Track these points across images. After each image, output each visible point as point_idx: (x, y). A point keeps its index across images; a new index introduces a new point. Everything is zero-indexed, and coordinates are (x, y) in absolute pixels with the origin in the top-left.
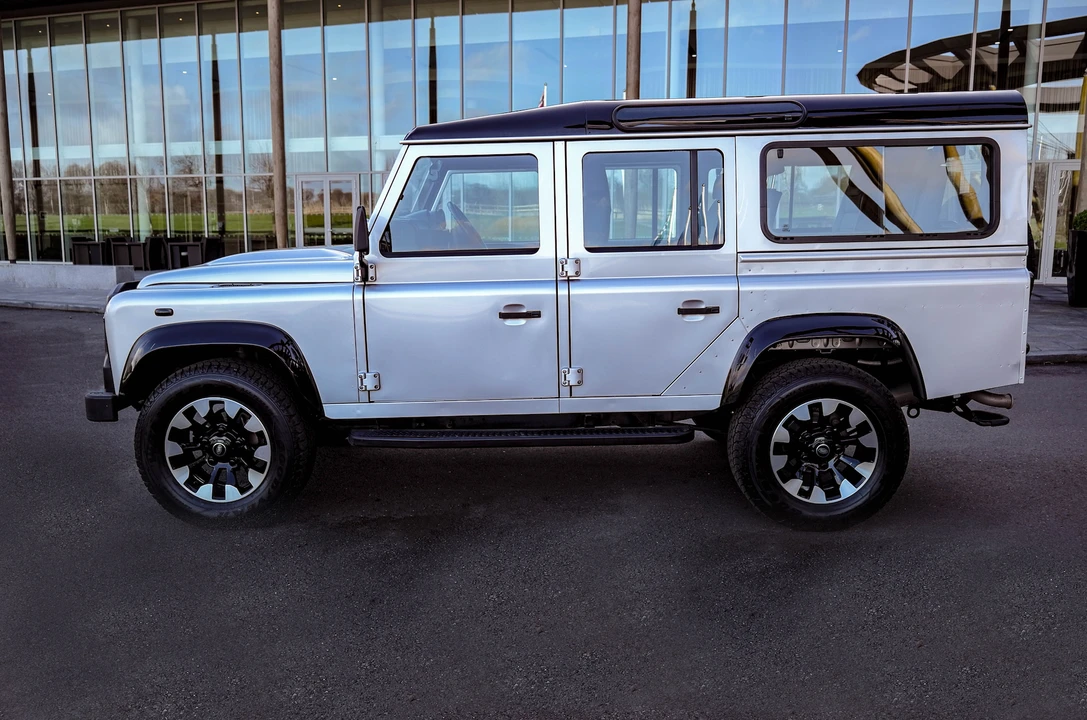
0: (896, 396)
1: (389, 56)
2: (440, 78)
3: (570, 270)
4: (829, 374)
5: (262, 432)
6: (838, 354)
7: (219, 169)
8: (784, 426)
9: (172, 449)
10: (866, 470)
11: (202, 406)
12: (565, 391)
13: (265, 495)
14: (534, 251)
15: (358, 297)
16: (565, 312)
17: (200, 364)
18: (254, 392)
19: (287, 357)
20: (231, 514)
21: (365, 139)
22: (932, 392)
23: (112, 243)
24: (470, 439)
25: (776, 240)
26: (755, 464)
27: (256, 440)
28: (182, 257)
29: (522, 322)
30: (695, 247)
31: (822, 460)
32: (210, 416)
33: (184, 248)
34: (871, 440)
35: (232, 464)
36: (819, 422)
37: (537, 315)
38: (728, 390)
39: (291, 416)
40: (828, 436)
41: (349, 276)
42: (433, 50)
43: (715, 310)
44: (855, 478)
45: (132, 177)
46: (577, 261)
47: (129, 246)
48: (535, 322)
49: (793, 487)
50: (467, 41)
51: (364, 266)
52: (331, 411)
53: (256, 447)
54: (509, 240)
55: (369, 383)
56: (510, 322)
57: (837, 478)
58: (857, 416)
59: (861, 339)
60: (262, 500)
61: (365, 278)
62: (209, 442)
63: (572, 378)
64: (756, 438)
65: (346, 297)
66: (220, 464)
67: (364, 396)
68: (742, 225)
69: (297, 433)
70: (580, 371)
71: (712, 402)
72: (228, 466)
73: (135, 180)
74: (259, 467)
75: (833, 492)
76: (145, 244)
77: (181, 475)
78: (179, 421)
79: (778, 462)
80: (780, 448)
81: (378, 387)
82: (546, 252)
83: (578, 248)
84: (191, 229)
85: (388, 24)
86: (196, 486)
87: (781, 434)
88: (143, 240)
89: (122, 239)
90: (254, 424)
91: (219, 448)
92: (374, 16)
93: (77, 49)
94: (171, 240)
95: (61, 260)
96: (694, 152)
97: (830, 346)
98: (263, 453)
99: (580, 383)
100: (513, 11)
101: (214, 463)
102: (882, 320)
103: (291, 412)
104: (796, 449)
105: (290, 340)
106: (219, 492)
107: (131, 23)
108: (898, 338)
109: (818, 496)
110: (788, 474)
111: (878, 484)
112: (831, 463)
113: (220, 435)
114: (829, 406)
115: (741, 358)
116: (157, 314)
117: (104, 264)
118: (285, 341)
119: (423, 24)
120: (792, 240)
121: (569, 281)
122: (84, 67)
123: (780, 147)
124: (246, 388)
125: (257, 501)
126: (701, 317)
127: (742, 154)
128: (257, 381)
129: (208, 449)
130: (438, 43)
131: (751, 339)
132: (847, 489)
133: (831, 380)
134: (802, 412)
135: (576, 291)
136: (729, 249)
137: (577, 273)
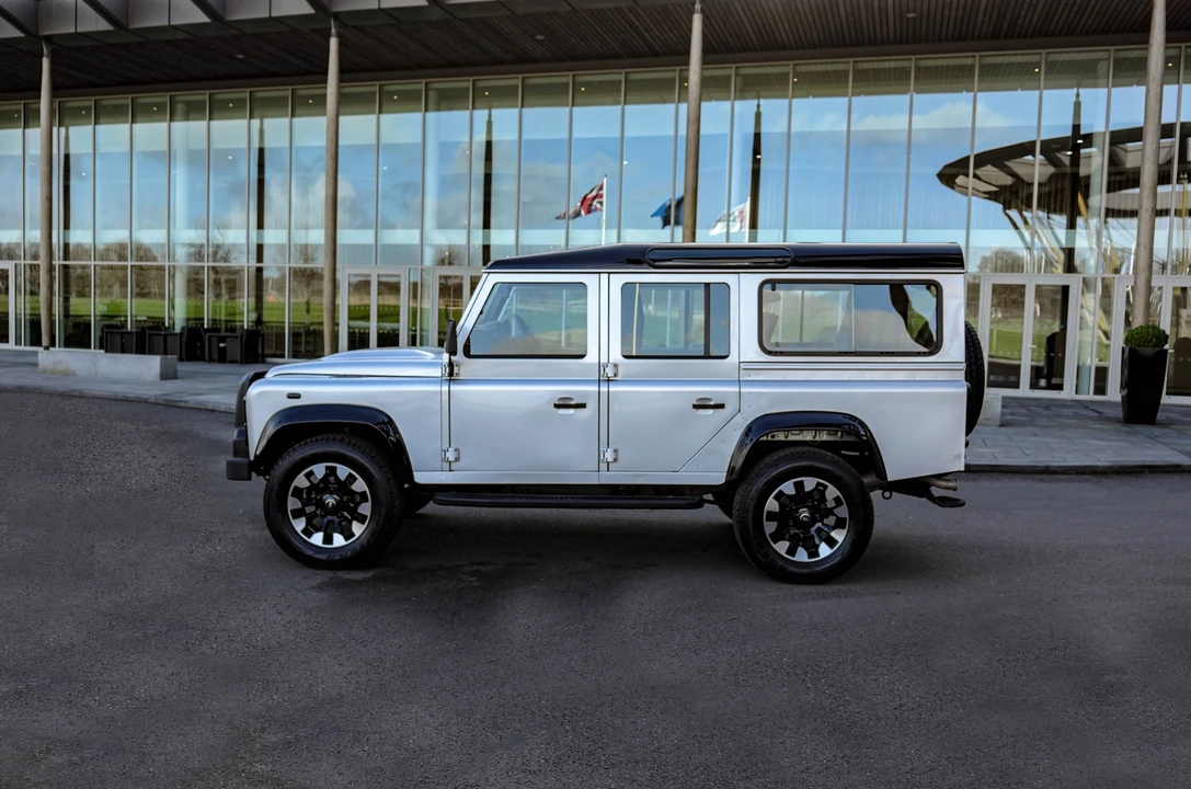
0: (866, 480)
1: (446, 150)
2: (495, 171)
3: (610, 372)
4: (808, 459)
5: (365, 492)
6: (823, 445)
7: (260, 258)
8: (775, 498)
9: (293, 503)
10: (839, 536)
11: (319, 470)
12: (603, 466)
13: (365, 542)
14: (582, 357)
15: (445, 388)
16: (605, 404)
17: (320, 437)
18: (361, 460)
19: (388, 433)
20: (337, 557)
21: (417, 233)
22: (892, 476)
23: (148, 332)
24: (529, 501)
25: (770, 353)
26: (751, 528)
27: (358, 499)
28: (220, 348)
29: (572, 411)
30: (707, 356)
31: (806, 526)
32: (325, 479)
33: (222, 339)
34: (843, 512)
35: (339, 517)
36: (801, 496)
37: (583, 406)
38: (731, 470)
39: (389, 480)
40: (810, 508)
41: (437, 372)
42: (489, 144)
43: (721, 406)
44: (831, 542)
45: (172, 264)
46: (616, 366)
47: (165, 336)
48: (580, 412)
49: (782, 547)
50: (525, 136)
51: (451, 364)
52: (421, 477)
53: (360, 504)
54: (564, 349)
55: (451, 455)
56: (562, 411)
57: (817, 541)
58: (832, 492)
59: (842, 433)
60: (362, 546)
61: (451, 374)
62: (322, 499)
63: (609, 456)
64: (751, 507)
65: (436, 388)
66: (329, 517)
67: (446, 465)
68: (744, 341)
69: (392, 493)
70: (615, 451)
71: (719, 478)
72: (335, 519)
73: (174, 267)
74: (362, 519)
75: (814, 552)
76: (181, 334)
77: (299, 525)
78: (301, 481)
79: (770, 527)
80: (771, 516)
81: (457, 459)
82: (591, 357)
83: (616, 355)
84: (223, 318)
85: (444, 115)
86: (310, 535)
87: (772, 504)
88: (178, 329)
89: (158, 328)
90: (360, 485)
91: (330, 505)
92: (431, 106)
93: (123, 128)
94: (208, 330)
95: (90, 347)
96: (707, 285)
97: (817, 438)
98: (365, 509)
99: (615, 460)
100: (573, 105)
101: (325, 516)
102: (855, 419)
103: (389, 476)
104: (785, 517)
105: (390, 420)
106: (328, 539)
107: (180, 107)
108: (866, 435)
109: (802, 556)
110: (777, 537)
111: (849, 547)
112: (813, 530)
113: (331, 493)
114: (810, 483)
115: (741, 444)
116: (289, 397)
117: (137, 353)
118: (387, 420)
119: (481, 115)
120: (782, 354)
121: (609, 380)
122: (127, 149)
123: (773, 283)
124: (355, 456)
125: (358, 547)
126: (710, 411)
127: (744, 287)
128: (363, 452)
129: (321, 505)
130: (495, 138)
131: (749, 429)
132: (824, 550)
133: (810, 463)
134: (788, 488)
135: (613, 388)
136: (733, 358)
137: (615, 375)
